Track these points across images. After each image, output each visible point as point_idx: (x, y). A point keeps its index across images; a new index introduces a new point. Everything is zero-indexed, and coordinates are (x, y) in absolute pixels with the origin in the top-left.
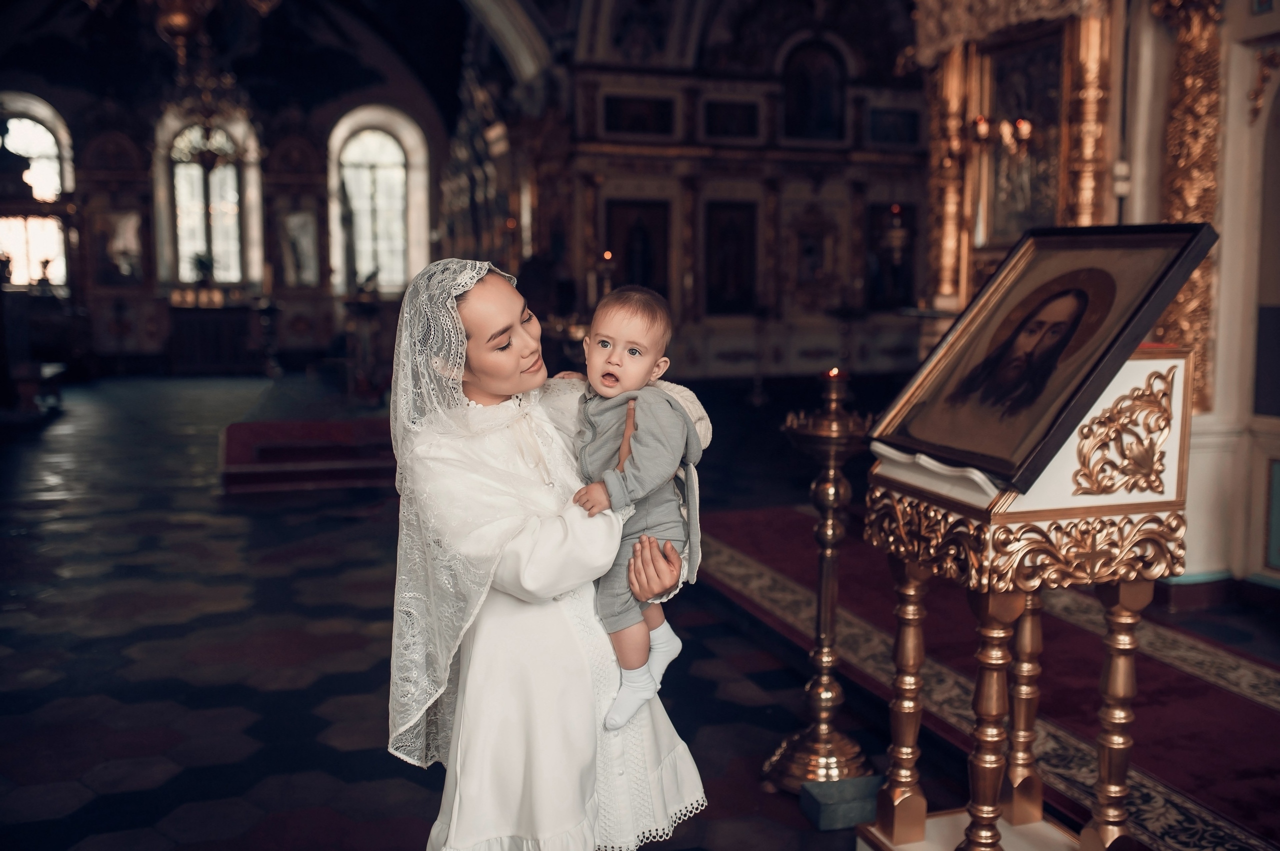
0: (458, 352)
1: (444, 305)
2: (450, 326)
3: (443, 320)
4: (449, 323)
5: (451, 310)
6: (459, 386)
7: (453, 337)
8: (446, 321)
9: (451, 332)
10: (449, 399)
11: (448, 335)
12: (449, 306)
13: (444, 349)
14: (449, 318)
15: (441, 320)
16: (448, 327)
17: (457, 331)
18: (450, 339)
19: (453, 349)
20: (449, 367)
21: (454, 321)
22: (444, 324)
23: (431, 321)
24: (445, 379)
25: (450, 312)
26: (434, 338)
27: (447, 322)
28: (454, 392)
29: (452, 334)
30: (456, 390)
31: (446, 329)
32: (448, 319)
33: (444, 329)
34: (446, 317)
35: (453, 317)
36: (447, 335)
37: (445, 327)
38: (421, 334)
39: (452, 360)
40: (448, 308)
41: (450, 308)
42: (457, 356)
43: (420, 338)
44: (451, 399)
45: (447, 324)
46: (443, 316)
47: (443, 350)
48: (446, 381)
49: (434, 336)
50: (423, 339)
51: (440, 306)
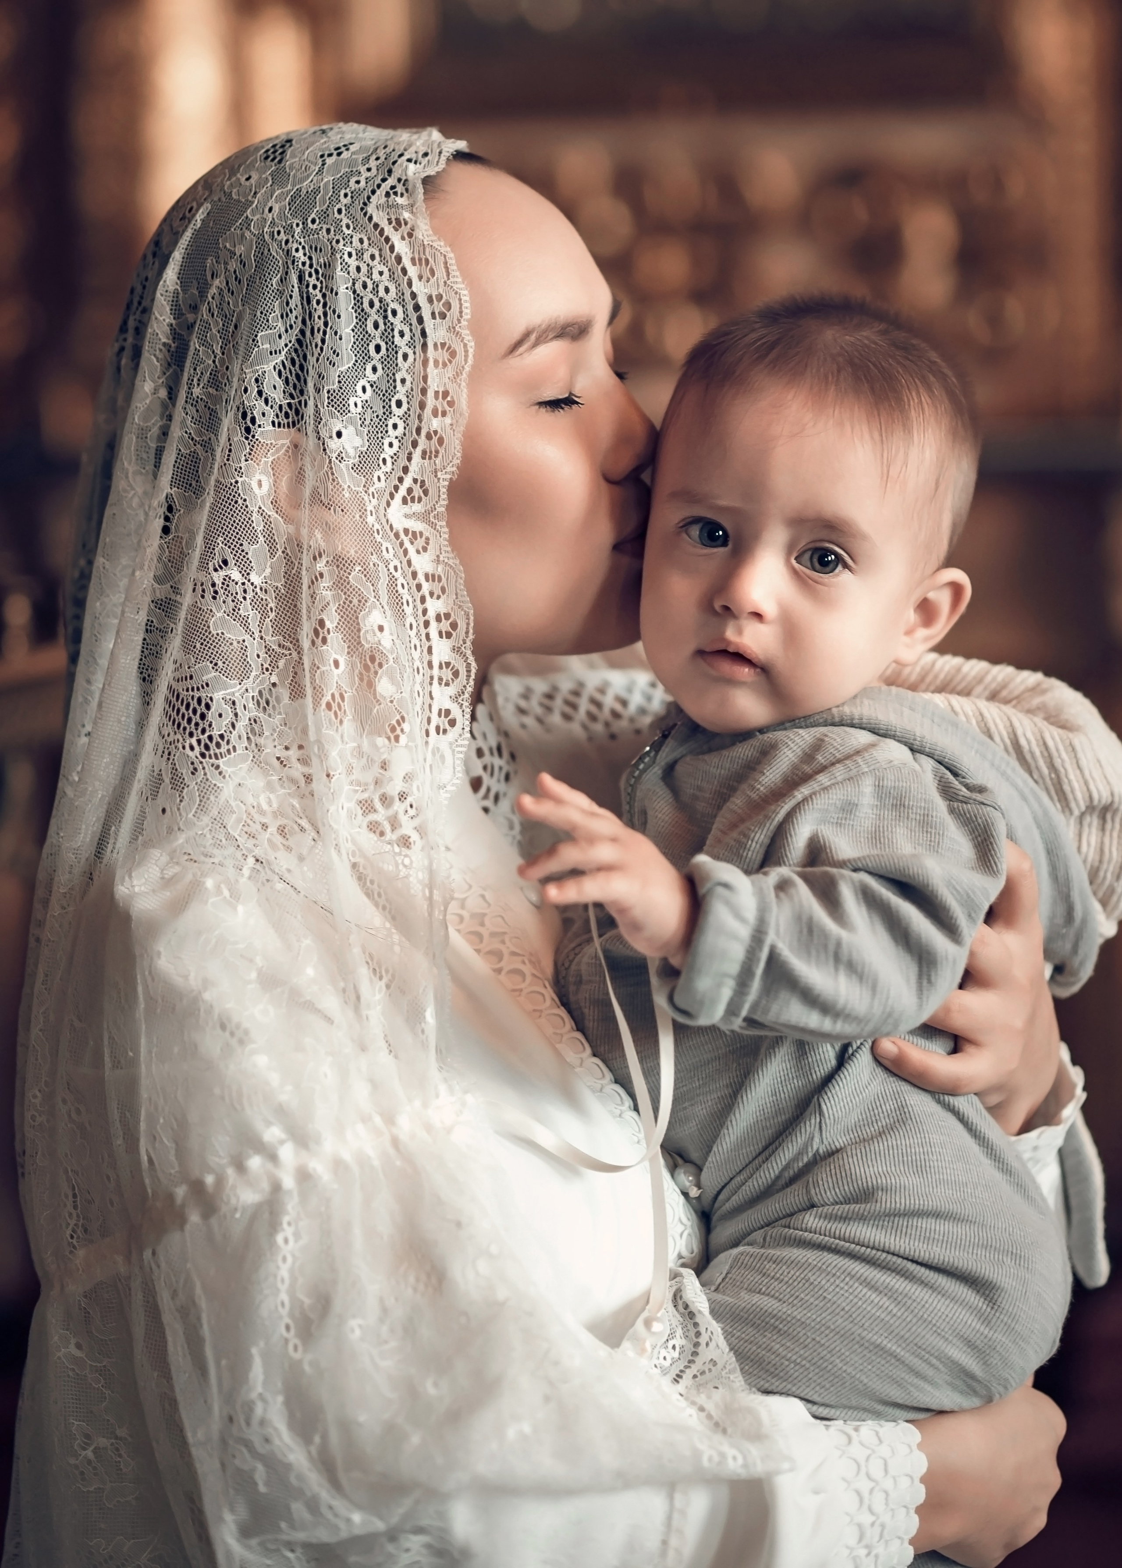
0: (424, 391)
1: (359, 215)
2: (387, 290)
3: (358, 269)
4: (385, 280)
5: (389, 230)
6: (433, 526)
7: (402, 334)
8: (370, 275)
9: (394, 313)
10: (393, 580)
11: (382, 327)
12: (379, 218)
13: (362, 382)
14: (384, 260)
15: (353, 269)
16: (382, 293)
17: (417, 308)
18: (390, 342)
19: (403, 381)
20: (388, 452)
21: (404, 271)
22: (365, 286)
23: (313, 281)
24: (375, 502)
25: (387, 240)
26: (323, 341)
27: (376, 276)
28: (412, 550)
29: (397, 322)
30: (420, 542)
31: (372, 304)
32: (378, 266)
33: (366, 305)
34: (373, 257)
35: (399, 259)
36: (376, 326)
37: (367, 296)
38: (282, 342)
39: (401, 425)
40: (376, 226)
41: (384, 224)
42: (422, 406)
43: (282, 357)
44: (401, 580)
45: (376, 286)
46: (360, 254)
47: (359, 388)
48: (377, 508)
49: (325, 333)
50: (293, 362)
51: (345, 221)
